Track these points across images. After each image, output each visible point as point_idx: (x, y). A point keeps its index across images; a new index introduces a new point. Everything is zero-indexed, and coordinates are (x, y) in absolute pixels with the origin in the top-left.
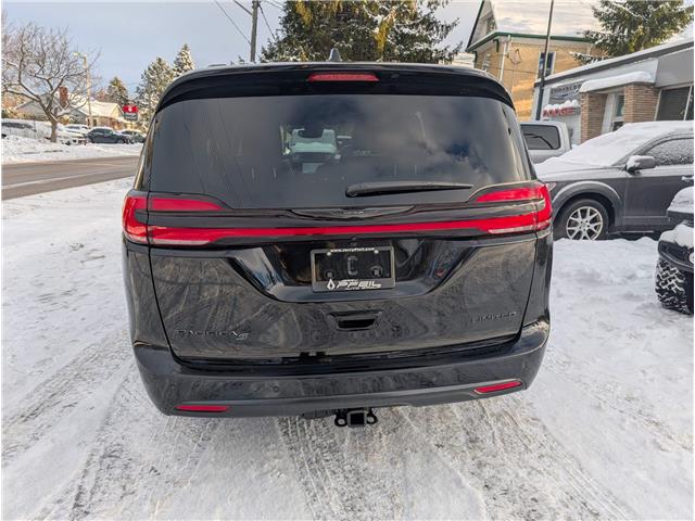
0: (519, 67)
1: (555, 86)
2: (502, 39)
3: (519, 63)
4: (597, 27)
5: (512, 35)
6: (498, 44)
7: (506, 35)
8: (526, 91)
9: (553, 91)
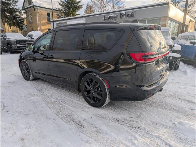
0: (42, 16)
1: (58, 22)
2: (36, 7)
3: (42, 15)
4: (61, 7)
5: (39, 7)
6: (34, 9)
7: (37, 6)
8: (45, 23)
9: (57, 24)
